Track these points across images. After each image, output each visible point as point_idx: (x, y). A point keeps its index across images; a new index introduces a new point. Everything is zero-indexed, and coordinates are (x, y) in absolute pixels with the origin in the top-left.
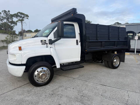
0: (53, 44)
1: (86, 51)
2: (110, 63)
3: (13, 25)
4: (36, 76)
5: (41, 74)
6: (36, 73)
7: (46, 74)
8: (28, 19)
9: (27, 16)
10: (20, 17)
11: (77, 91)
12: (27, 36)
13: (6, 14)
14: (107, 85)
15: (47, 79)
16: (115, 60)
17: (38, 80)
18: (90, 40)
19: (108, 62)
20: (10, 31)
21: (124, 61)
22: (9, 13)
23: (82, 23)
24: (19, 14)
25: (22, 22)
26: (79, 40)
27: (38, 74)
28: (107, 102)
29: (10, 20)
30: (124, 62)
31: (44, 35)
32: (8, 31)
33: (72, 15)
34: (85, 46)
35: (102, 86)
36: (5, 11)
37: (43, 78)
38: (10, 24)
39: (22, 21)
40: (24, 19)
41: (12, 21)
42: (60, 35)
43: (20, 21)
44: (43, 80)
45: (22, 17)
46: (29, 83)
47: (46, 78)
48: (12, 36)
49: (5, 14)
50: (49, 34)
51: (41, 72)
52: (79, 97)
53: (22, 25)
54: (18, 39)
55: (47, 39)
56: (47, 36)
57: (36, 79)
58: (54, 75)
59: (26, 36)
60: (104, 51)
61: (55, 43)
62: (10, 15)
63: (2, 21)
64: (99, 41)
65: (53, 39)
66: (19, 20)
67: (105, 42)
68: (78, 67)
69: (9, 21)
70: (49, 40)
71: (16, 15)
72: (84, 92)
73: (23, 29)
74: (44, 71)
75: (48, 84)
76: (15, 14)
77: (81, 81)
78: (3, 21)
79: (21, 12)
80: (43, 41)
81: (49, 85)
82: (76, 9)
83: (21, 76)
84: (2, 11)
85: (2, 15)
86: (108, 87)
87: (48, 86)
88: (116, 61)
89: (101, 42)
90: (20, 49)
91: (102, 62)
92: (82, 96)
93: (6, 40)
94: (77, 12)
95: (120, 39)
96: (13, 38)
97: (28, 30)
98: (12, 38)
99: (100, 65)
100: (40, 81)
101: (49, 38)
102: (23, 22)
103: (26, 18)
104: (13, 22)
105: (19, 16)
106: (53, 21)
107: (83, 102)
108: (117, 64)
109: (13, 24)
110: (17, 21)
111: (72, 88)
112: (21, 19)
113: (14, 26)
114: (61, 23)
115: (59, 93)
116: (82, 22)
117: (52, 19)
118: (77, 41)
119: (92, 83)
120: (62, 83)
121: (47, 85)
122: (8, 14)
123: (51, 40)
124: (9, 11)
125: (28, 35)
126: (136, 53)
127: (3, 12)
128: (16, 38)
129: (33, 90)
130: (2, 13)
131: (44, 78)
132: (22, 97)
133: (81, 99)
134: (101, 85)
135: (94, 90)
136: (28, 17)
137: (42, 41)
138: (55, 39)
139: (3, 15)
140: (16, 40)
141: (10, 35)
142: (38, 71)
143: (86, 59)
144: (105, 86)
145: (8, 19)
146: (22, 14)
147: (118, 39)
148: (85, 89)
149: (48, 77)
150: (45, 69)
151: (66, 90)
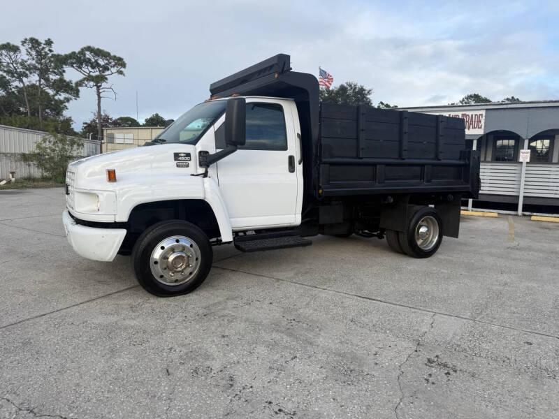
0: (211, 166)
1: (320, 191)
2: (404, 239)
3: (62, 96)
4: (156, 263)
5: (171, 258)
6: (157, 254)
7: (189, 257)
8: (121, 73)
9: (120, 62)
10: (93, 68)
11: (282, 310)
12: (117, 141)
13: (39, 53)
14: (377, 298)
15: (191, 274)
16: (423, 230)
17: (162, 277)
18: (333, 157)
19: (397, 233)
20: (52, 121)
21: (455, 234)
22: (51, 51)
23: (308, 103)
24: (88, 55)
25: (98, 88)
26: (297, 157)
27: (165, 257)
28: (361, 336)
29: (53, 77)
30: (457, 237)
31: (185, 136)
32: (45, 119)
33: (276, 76)
34: (319, 178)
35: (362, 299)
36: (34, 43)
37: (180, 269)
38: (51, 92)
39: (99, 80)
40: (107, 73)
41: (62, 80)
42: (233, 139)
43: (92, 83)
44: (178, 276)
45: (98, 65)
46: (137, 286)
47: (189, 270)
48: (61, 141)
49: (34, 53)
50: (200, 133)
51: (172, 250)
52: (284, 323)
53: (99, 98)
54: (84, 152)
55: (194, 150)
56: (194, 142)
57: (156, 271)
58: (213, 271)
59: (111, 139)
60: (384, 196)
61: (219, 162)
62: (53, 56)
63: (21, 81)
64: (364, 160)
65: (213, 151)
66: (89, 78)
67: (388, 165)
68: (292, 242)
69: (47, 80)
70: (200, 152)
71: (77, 59)
72: (301, 311)
73: (102, 113)
74: (181, 249)
75: (196, 292)
76: (73, 55)
77: (298, 286)
78: (25, 79)
79: (96, 47)
80: (182, 155)
81: (197, 295)
82: (288, 57)
83: (112, 260)
84: (24, 42)
85: (23, 55)
86: (380, 303)
87: (192, 297)
88: (426, 232)
89: (374, 165)
90: (112, 176)
91: (380, 237)
92: (294, 320)
93: (39, 154)
94: (291, 69)
95: (441, 156)
96: (67, 147)
97: (121, 119)
98: (60, 145)
99: (376, 246)
100: (169, 279)
101: (200, 146)
102: (104, 85)
103: (114, 70)
104: (63, 86)
105: (88, 62)
106: (216, 90)
107: (293, 333)
108: (431, 242)
109: (66, 91)
110: (80, 83)
111: (267, 302)
112: (95, 73)
113: (68, 100)
114: (236, 102)
115: (226, 312)
116: (308, 97)
117: (211, 85)
118: (291, 159)
119: (330, 292)
120: (239, 290)
121: (191, 294)
122: (46, 54)
123: (207, 152)
124: (49, 43)
125: (120, 135)
126: (523, 211)
127: (28, 46)
128: (75, 147)
129: (147, 305)
130: (23, 49)
131: (182, 271)
132: (114, 319)
133: (288, 327)
134: (359, 298)
135: (332, 309)
136: (124, 65)
137: (177, 156)
138: (218, 150)
139: (25, 57)
140: (75, 154)
141: (55, 136)
142: (163, 248)
143: (321, 222)
144: (369, 301)
145: (43, 73)
146: (98, 53)
147: (433, 156)
148: (307, 304)
149: (194, 268)
150: (185, 242)
151: (247, 307)
